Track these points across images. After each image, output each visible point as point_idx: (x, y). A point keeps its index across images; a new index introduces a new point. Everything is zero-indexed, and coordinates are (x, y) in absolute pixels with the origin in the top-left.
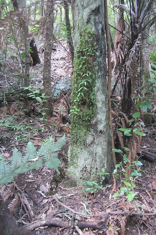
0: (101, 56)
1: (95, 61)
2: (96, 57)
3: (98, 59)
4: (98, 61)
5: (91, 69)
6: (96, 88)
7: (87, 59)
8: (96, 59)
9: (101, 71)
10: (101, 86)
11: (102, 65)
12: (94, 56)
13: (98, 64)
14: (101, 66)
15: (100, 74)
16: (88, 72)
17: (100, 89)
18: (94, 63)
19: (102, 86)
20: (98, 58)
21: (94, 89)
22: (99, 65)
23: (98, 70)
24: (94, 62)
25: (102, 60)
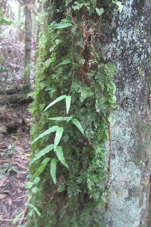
0: (135, 19)
1: (108, 42)
2: (113, 24)
3: (121, 33)
4: (122, 40)
5: (90, 75)
6: (107, 143)
7: (74, 30)
8: (114, 31)
9: (133, 79)
10: (128, 137)
11: (139, 56)
12: (107, 18)
13: (123, 51)
14: (136, 59)
15: (127, 92)
16: (75, 86)
17: (125, 148)
18: (106, 48)
19: (132, 134)
20: (122, 26)
21: (98, 150)
22: (124, 57)
23: (120, 79)
24: (103, 43)
25: (140, 39)
